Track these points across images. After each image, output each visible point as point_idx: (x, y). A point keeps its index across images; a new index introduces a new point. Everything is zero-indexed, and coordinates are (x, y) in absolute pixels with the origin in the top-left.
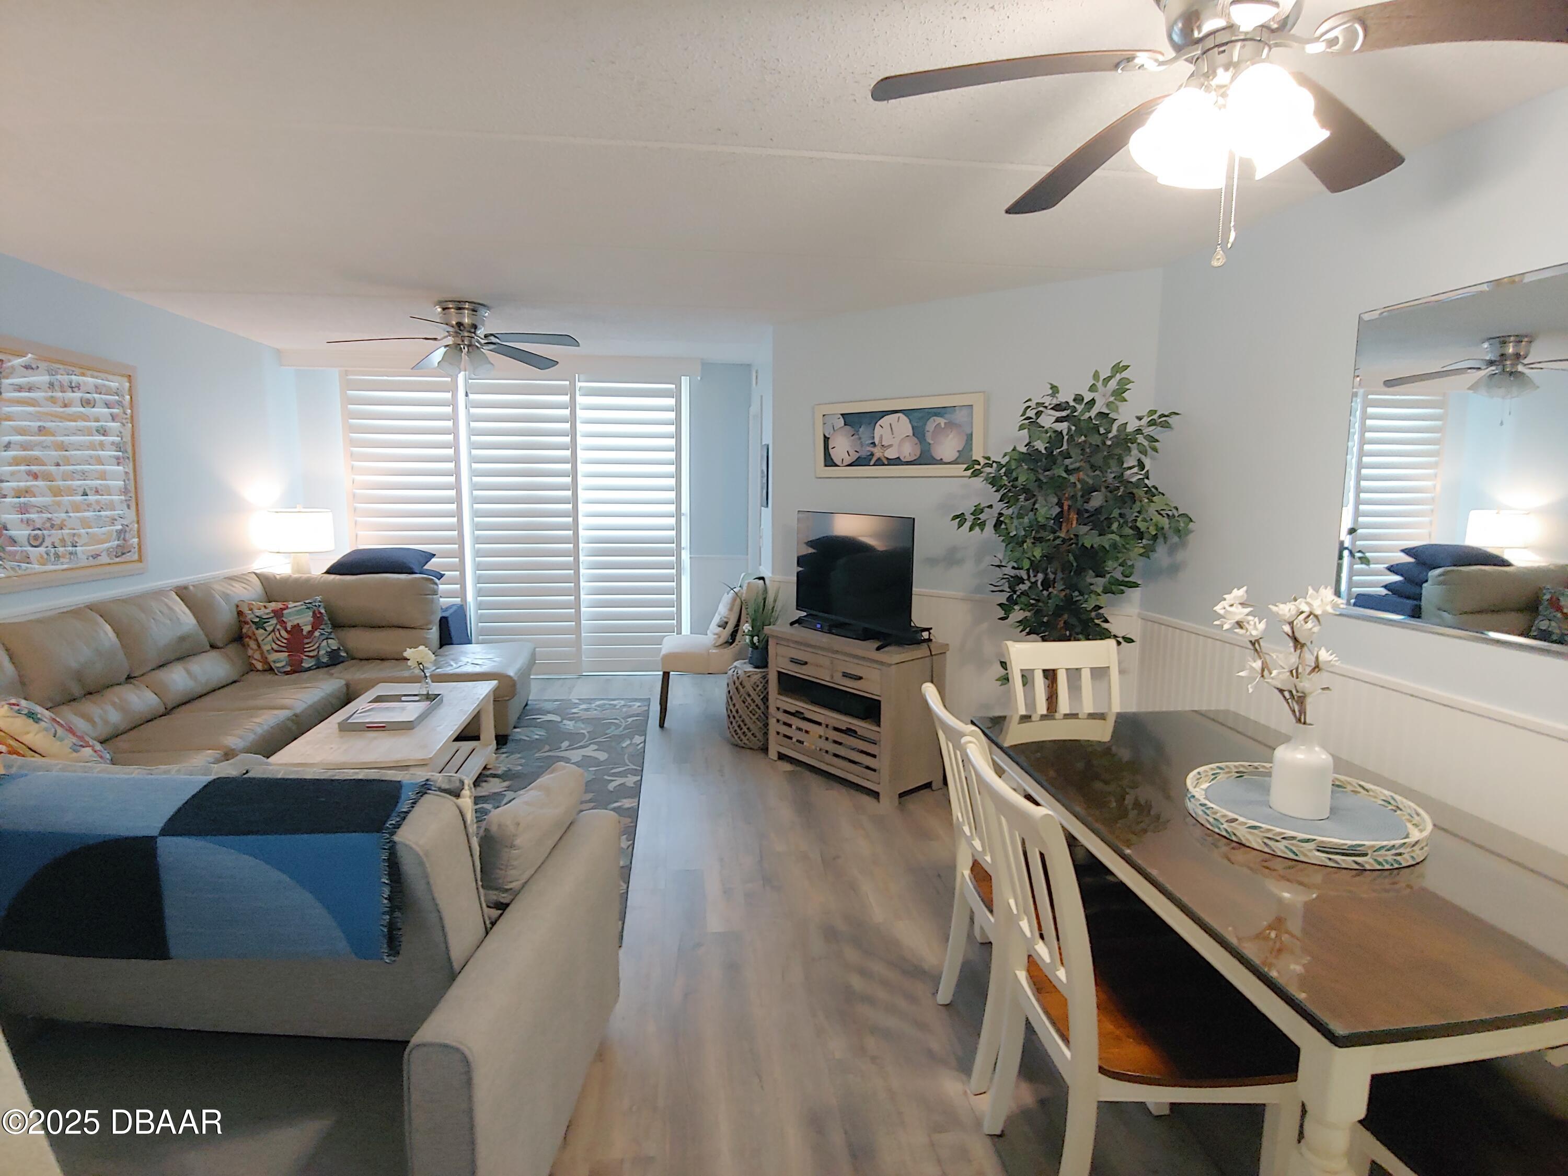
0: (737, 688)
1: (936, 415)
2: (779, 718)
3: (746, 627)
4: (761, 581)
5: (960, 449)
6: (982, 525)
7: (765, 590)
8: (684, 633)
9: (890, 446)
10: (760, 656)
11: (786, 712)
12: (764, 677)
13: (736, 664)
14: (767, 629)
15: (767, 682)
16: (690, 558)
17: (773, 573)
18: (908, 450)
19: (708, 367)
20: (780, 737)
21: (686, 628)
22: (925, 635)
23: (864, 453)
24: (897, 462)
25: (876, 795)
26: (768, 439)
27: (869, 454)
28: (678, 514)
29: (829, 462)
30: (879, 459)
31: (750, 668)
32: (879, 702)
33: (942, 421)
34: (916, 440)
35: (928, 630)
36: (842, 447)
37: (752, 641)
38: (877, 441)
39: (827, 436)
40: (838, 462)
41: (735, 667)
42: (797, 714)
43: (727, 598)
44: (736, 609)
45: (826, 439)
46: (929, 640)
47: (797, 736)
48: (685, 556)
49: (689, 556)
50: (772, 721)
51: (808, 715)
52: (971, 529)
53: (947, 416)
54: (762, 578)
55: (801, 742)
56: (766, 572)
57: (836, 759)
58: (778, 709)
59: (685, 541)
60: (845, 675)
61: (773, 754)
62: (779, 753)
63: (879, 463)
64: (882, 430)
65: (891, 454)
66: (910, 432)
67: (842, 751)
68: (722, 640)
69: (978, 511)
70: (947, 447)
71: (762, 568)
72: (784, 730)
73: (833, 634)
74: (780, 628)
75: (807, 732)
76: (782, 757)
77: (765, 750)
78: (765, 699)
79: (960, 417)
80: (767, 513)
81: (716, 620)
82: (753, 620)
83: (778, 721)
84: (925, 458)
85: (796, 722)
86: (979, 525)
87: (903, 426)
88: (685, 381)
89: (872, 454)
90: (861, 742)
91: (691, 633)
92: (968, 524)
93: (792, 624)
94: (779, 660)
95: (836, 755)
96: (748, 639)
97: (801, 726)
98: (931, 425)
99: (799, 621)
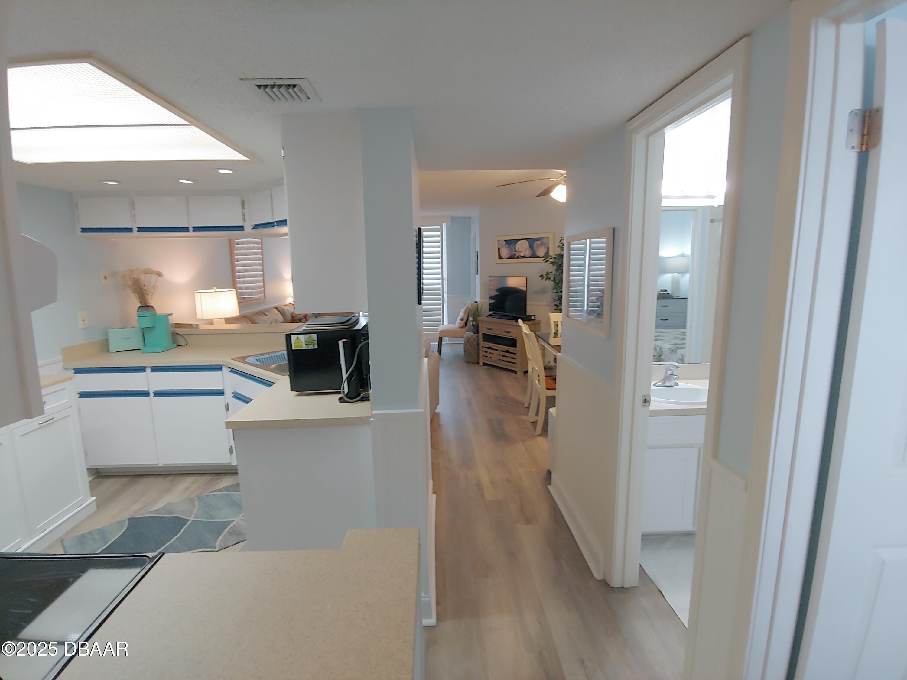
0: (468, 341)
1: (537, 240)
2: (483, 350)
3: (471, 319)
4: (476, 303)
5: (545, 252)
6: (550, 279)
7: (478, 306)
8: (445, 324)
9: (521, 251)
10: (476, 329)
11: (485, 347)
12: (478, 336)
13: (468, 332)
14: (478, 318)
15: (479, 338)
16: (448, 296)
17: (480, 299)
18: (528, 253)
19: (453, 219)
20: (484, 357)
21: (446, 322)
22: (533, 318)
23: (512, 254)
24: (524, 257)
25: (515, 372)
26: (478, 249)
27: (514, 254)
28: (442, 279)
29: (500, 258)
30: (518, 256)
31: (472, 334)
32: (516, 340)
33: (539, 242)
34: (530, 249)
35: (534, 316)
36: (505, 252)
37: (473, 324)
38: (517, 250)
39: (500, 248)
40: (503, 257)
41: (467, 334)
42: (490, 348)
43: (463, 310)
44: (467, 313)
45: (499, 249)
46: (534, 319)
47: (490, 355)
48: (445, 295)
49: (447, 296)
50: (481, 351)
51: (493, 347)
52: (546, 280)
53: (540, 241)
54: (476, 302)
55: (491, 358)
56: (478, 299)
57: (503, 362)
58: (483, 347)
59: (445, 290)
60: (506, 332)
61: (481, 364)
62: (483, 363)
63: (518, 258)
64: (519, 245)
65: (522, 254)
66: (528, 246)
67: (504, 359)
68: (461, 326)
69: (547, 274)
70: (541, 252)
71: (476, 298)
72: (485, 354)
73: (502, 319)
74: (483, 318)
75: (493, 354)
76: (485, 364)
77: (478, 363)
78: (478, 345)
79: (545, 241)
80: (478, 277)
81: (459, 318)
82: (473, 317)
83: (483, 351)
84: (534, 256)
85: (489, 351)
86: (548, 279)
87: (526, 244)
88: (444, 225)
89: (515, 255)
90: (512, 355)
91: (448, 324)
92: (545, 279)
93: (487, 316)
94: (483, 330)
95: (503, 361)
96: (471, 323)
97: (491, 352)
98: (535, 244)
99: (490, 315)
